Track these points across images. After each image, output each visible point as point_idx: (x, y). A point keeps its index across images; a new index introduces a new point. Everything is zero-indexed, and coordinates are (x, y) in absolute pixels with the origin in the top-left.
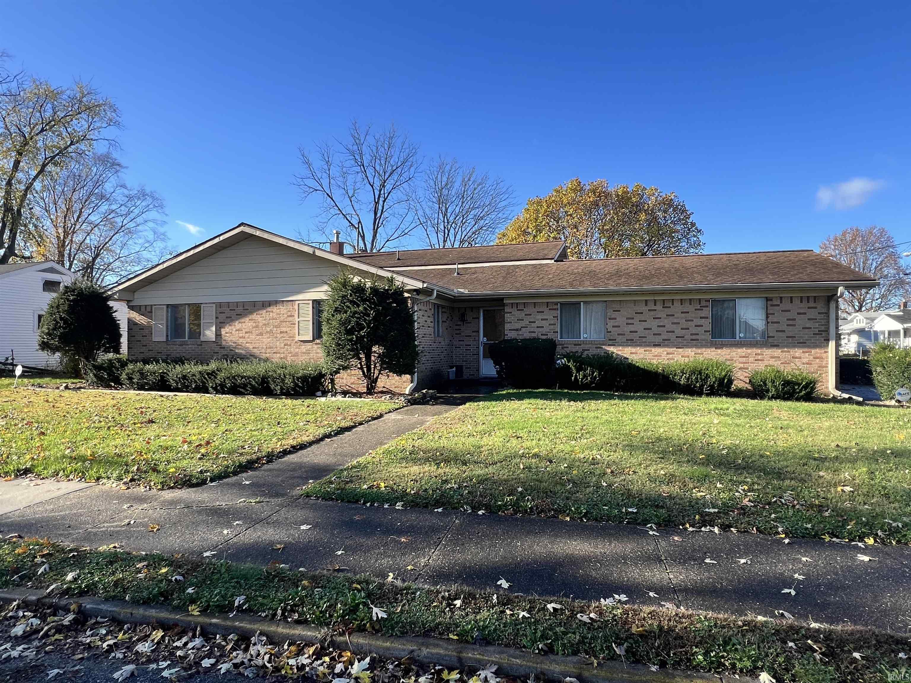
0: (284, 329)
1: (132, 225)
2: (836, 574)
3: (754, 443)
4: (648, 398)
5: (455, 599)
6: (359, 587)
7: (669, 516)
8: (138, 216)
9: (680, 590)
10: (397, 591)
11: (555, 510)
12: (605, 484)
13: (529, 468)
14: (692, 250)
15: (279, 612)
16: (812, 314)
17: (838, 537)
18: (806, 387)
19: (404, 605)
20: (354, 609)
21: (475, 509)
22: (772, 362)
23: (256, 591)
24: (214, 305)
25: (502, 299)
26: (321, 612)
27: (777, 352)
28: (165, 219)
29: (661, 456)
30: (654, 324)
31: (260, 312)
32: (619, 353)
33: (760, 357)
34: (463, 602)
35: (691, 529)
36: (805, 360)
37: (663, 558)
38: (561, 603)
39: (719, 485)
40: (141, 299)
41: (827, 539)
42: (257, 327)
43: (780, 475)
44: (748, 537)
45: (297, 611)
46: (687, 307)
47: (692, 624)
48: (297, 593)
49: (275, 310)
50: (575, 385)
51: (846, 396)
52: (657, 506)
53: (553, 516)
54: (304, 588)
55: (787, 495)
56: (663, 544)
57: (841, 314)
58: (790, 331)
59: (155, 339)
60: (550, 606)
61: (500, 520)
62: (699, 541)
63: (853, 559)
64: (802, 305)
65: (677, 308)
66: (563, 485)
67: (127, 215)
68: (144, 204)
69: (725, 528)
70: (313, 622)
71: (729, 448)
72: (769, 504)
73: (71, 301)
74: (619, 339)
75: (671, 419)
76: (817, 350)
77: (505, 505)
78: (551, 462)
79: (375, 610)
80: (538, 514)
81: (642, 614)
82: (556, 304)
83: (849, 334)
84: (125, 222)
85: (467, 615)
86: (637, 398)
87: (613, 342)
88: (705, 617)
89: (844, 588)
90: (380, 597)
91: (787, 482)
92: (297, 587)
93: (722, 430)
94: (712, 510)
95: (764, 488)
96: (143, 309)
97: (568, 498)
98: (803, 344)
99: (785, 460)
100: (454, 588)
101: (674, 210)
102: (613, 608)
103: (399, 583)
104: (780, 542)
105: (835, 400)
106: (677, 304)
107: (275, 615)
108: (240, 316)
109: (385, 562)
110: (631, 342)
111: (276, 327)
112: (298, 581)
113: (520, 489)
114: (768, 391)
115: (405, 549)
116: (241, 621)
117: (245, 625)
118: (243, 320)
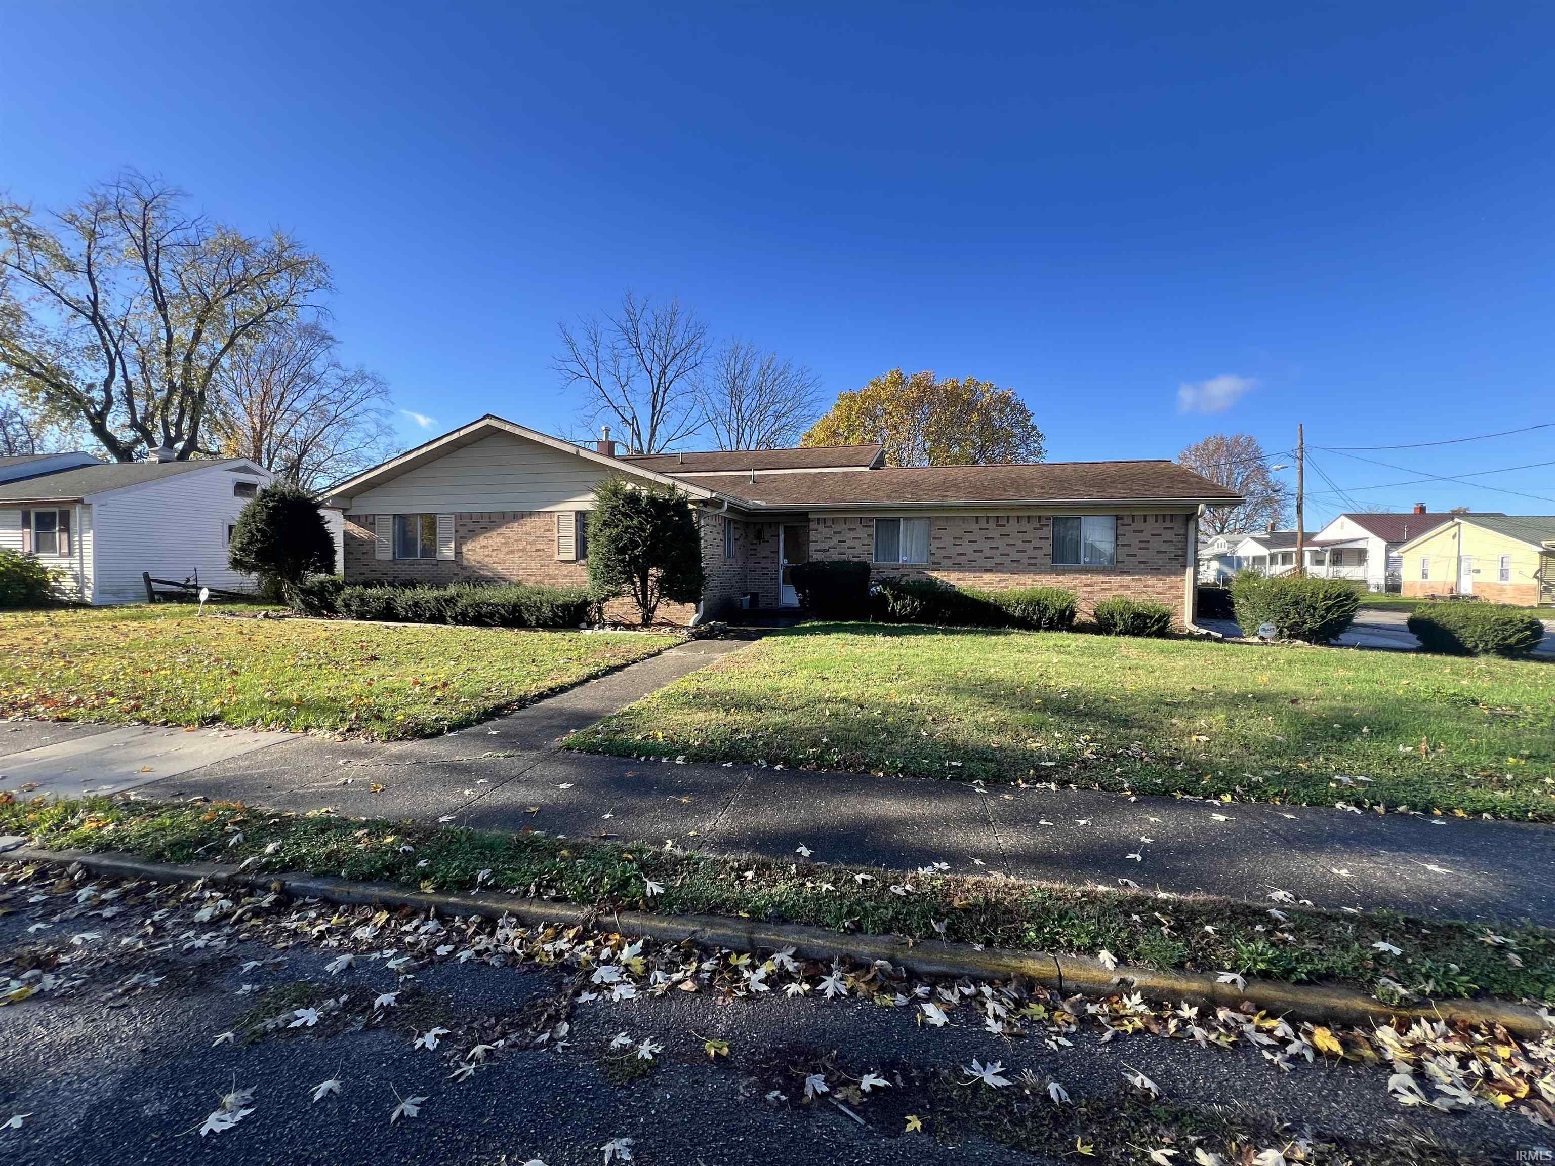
0: (539, 546)
1: (348, 414)
2: (1188, 836)
3: (1098, 686)
4: (978, 632)
5: (747, 870)
6: (630, 857)
7: (999, 770)
8: (356, 403)
9: (1011, 857)
10: (678, 861)
11: (866, 765)
12: (925, 734)
13: (836, 715)
14: (1032, 458)
15: (533, 888)
16: (1168, 535)
17: (1190, 794)
18: (1158, 621)
19: (685, 878)
20: (624, 884)
21: (772, 762)
22: (1121, 591)
23: (504, 863)
24: (453, 516)
25: (807, 514)
26: (584, 888)
27: (1127, 580)
28: (390, 407)
29: (991, 700)
30: (985, 545)
31: (511, 525)
32: (945, 579)
33: (1107, 585)
34: (756, 873)
35: (1024, 786)
36: (1159, 590)
37: (991, 819)
38: (871, 873)
39: (1057, 735)
40: (361, 507)
41: (1179, 795)
42: (506, 543)
43: (1126, 722)
44: (1090, 796)
45: (555, 887)
46: (1025, 526)
47: (1023, 896)
48: (554, 865)
49: (529, 522)
50: (893, 617)
51: (1204, 631)
52: (985, 759)
53: (864, 772)
54: (563, 859)
55: (1135, 747)
56: (992, 803)
57: (1201, 538)
58: (1142, 555)
59: (379, 557)
60: (859, 878)
61: (801, 777)
62: (1033, 799)
63: (1207, 819)
64: (1157, 525)
65: (1012, 527)
66: (876, 735)
67: (341, 403)
68: (363, 388)
69: (1063, 784)
70: (575, 900)
71: (1069, 691)
72: (1114, 756)
73: (270, 508)
74: (945, 562)
75: (1004, 657)
76: (1173, 578)
77: (807, 759)
78: (862, 707)
79: (650, 884)
80: (846, 769)
81: (966, 885)
82: (871, 520)
83: (1209, 560)
84: (340, 410)
85: (760, 889)
86: (963, 633)
87: (937, 566)
88: (1039, 888)
89: (1196, 851)
90: (656, 869)
91: (1135, 731)
92: (555, 857)
93: (1062, 670)
94: (1049, 764)
95: (1108, 738)
96: (363, 520)
97: (881, 750)
98: (1156, 571)
99: (1134, 705)
100: (745, 856)
101: (1012, 410)
102: (932, 879)
103: (678, 852)
104: (1125, 799)
105: (1191, 636)
106: (1013, 522)
107: (528, 891)
108: (485, 529)
109: (662, 827)
110: (958, 567)
111: (530, 543)
112: (556, 851)
113: (825, 740)
114: (1115, 625)
115: (686, 811)
116: (486, 900)
117: (490, 904)
118: (487, 535)
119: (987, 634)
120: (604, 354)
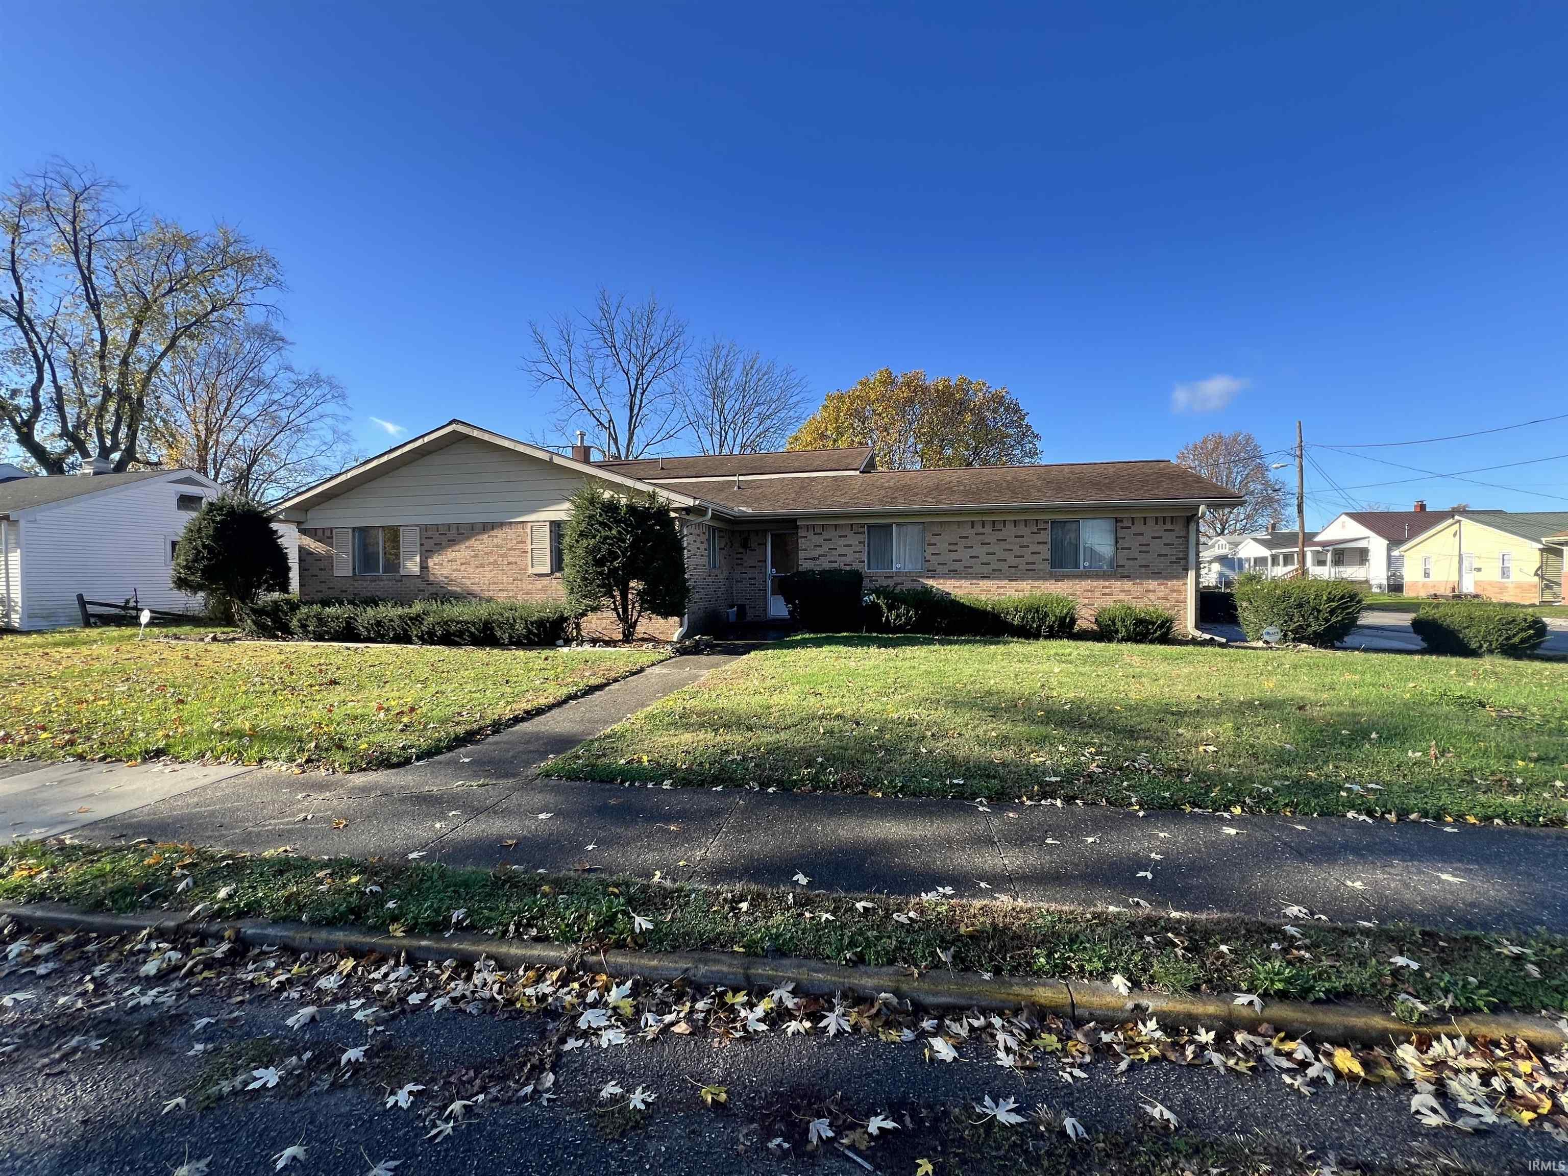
0: (511, 559)
1: (302, 421)
2: (1199, 851)
3: (1102, 695)
4: (976, 642)
5: (741, 901)
6: (616, 891)
7: (1002, 787)
8: (310, 409)
9: (1017, 879)
10: (667, 894)
11: (864, 785)
12: (924, 750)
13: (831, 732)
14: (1027, 460)
15: (512, 928)
16: (1169, 538)
17: (1200, 807)
18: (1161, 626)
19: (675, 911)
20: (611, 920)
21: (764, 785)
22: (1122, 596)
23: (480, 902)
24: (418, 528)
25: (795, 520)
26: (567, 925)
27: (1128, 584)
28: (348, 413)
29: (992, 713)
30: (981, 551)
31: (480, 537)
32: (940, 587)
33: (1107, 591)
34: (751, 904)
35: (1028, 803)
36: (1161, 594)
37: (996, 840)
38: (872, 901)
39: (1061, 748)
40: (317, 520)
41: (1188, 809)
42: (476, 556)
43: (1132, 733)
44: (1097, 811)
45: (536, 926)
46: (1022, 530)
47: (1031, 920)
48: (535, 902)
49: (499, 533)
50: (887, 628)
51: (1208, 637)
52: (988, 776)
53: (862, 792)
54: (544, 895)
55: (1142, 758)
56: (996, 822)
57: (1203, 539)
58: (1142, 559)
59: (337, 573)
60: (860, 906)
61: (795, 799)
62: (1038, 817)
63: (1218, 832)
64: (1157, 527)
65: (1009, 531)
66: (873, 753)
67: (294, 408)
68: (318, 393)
69: (1069, 800)
70: (558, 940)
71: (1072, 702)
72: (1120, 769)
73: (218, 523)
74: (940, 569)
75: (1003, 667)
76: (1175, 582)
77: (802, 780)
78: (858, 724)
79: (638, 919)
80: (843, 789)
81: (972, 910)
82: (863, 526)
83: (1210, 562)
84: (292, 417)
85: (756, 921)
86: (961, 643)
87: (933, 574)
88: (1048, 911)
89: (1207, 868)
90: (644, 903)
91: (1141, 742)
92: (535, 894)
93: (1064, 680)
94: (1053, 779)
95: (1114, 750)
96: (320, 533)
97: (879, 770)
98: (1157, 575)
99: (1138, 715)
100: (739, 887)
101: (1006, 410)
102: (937, 905)
103: (668, 884)
104: (1133, 815)
105: (1194, 642)
106: (1010, 526)
107: (507, 931)
108: (453, 542)
109: (651, 857)
110: (954, 574)
111: (501, 556)
112: (536, 886)
113: (820, 760)
114: (1117, 632)
115: (674, 840)
116: (461, 942)
117: (466, 947)
118: (457, 548)
119: (985, 643)
120: (578, 353)
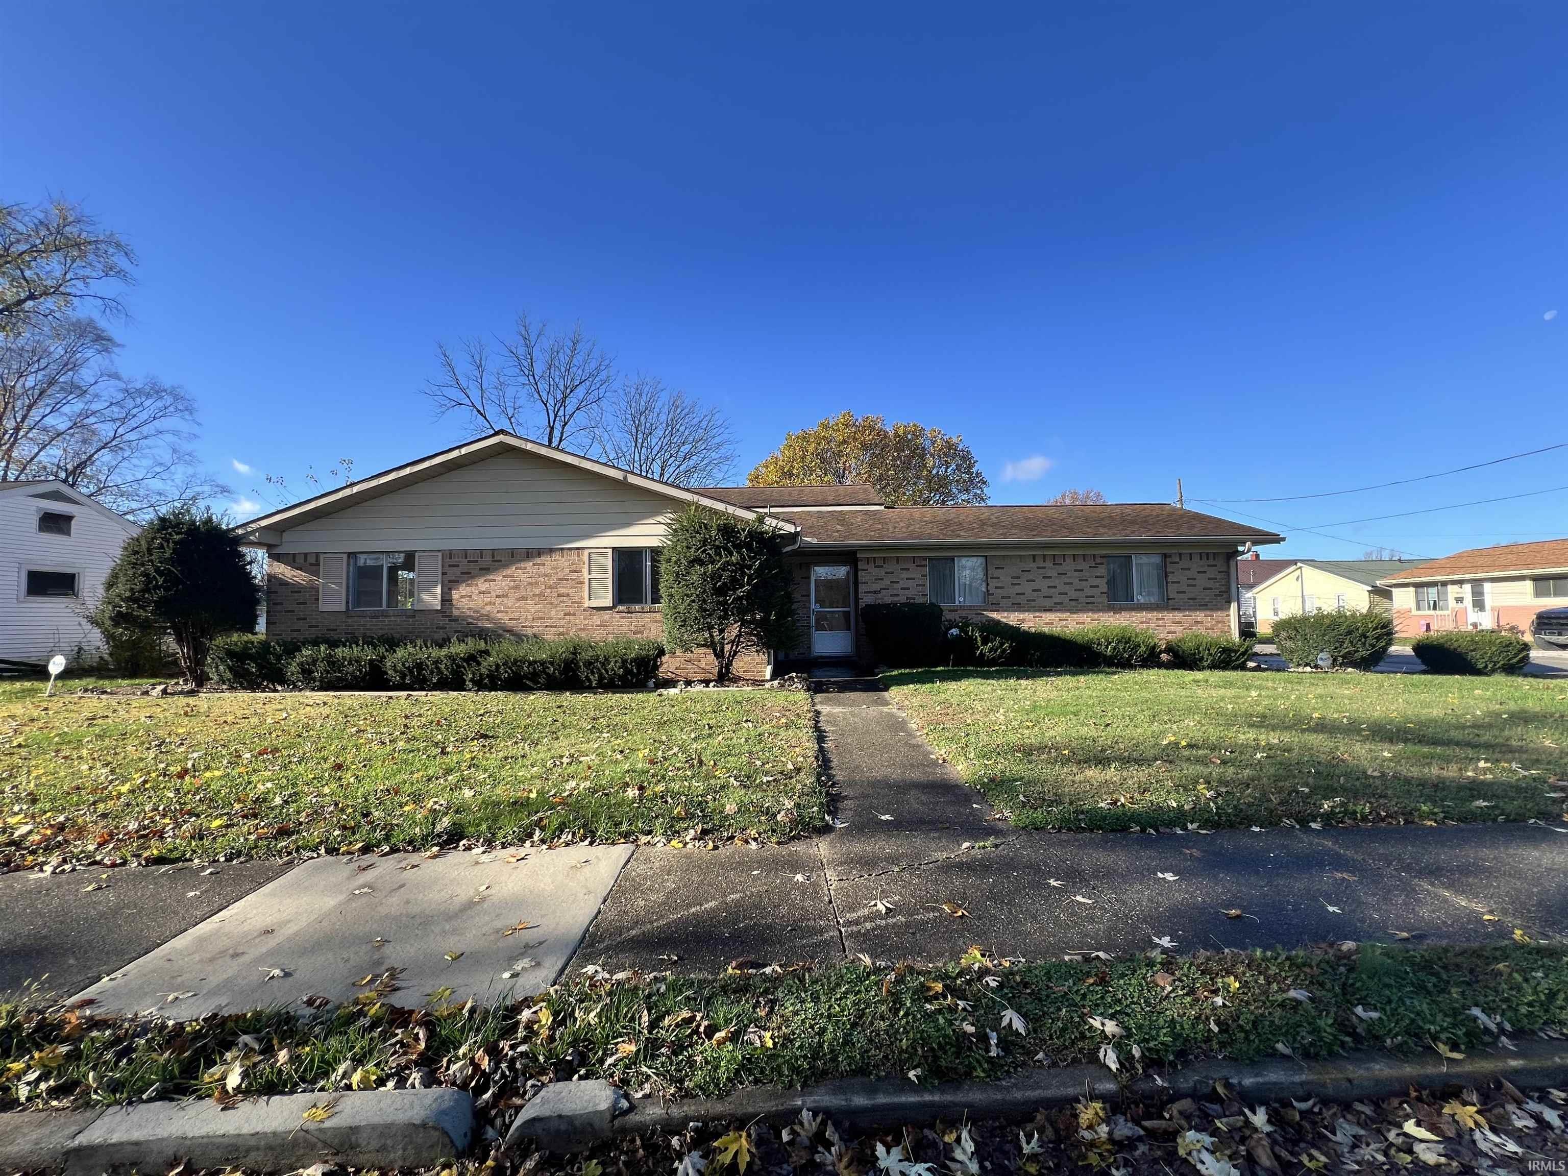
0: (562, 591)
16: (1212, 572)
22: (1174, 628)
24: (440, 554)
25: (855, 552)
27: (1178, 616)
30: (1043, 584)
31: (522, 565)
32: (1004, 620)
33: (1161, 622)
36: (1208, 625)
40: (292, 544)
42: (517, 587)
46: (1084, 566)
49: (546, 559)
51: (1253, 664)
58: (1191, 592)
59: (323, 607)
64: (1202, 563)
65: (1068, 566)
74: (1004, 602)
76: (1219, 613)
82: (924, 559)
84: (121, 431)
87: (997, 608)
96: (300, 560)
98: (1204, 606)
106: (1069, 561)
108: (486, 570)
110: (1017, 607)
111: (550, 587)
118: (491, 577)
120: (489, 380)
